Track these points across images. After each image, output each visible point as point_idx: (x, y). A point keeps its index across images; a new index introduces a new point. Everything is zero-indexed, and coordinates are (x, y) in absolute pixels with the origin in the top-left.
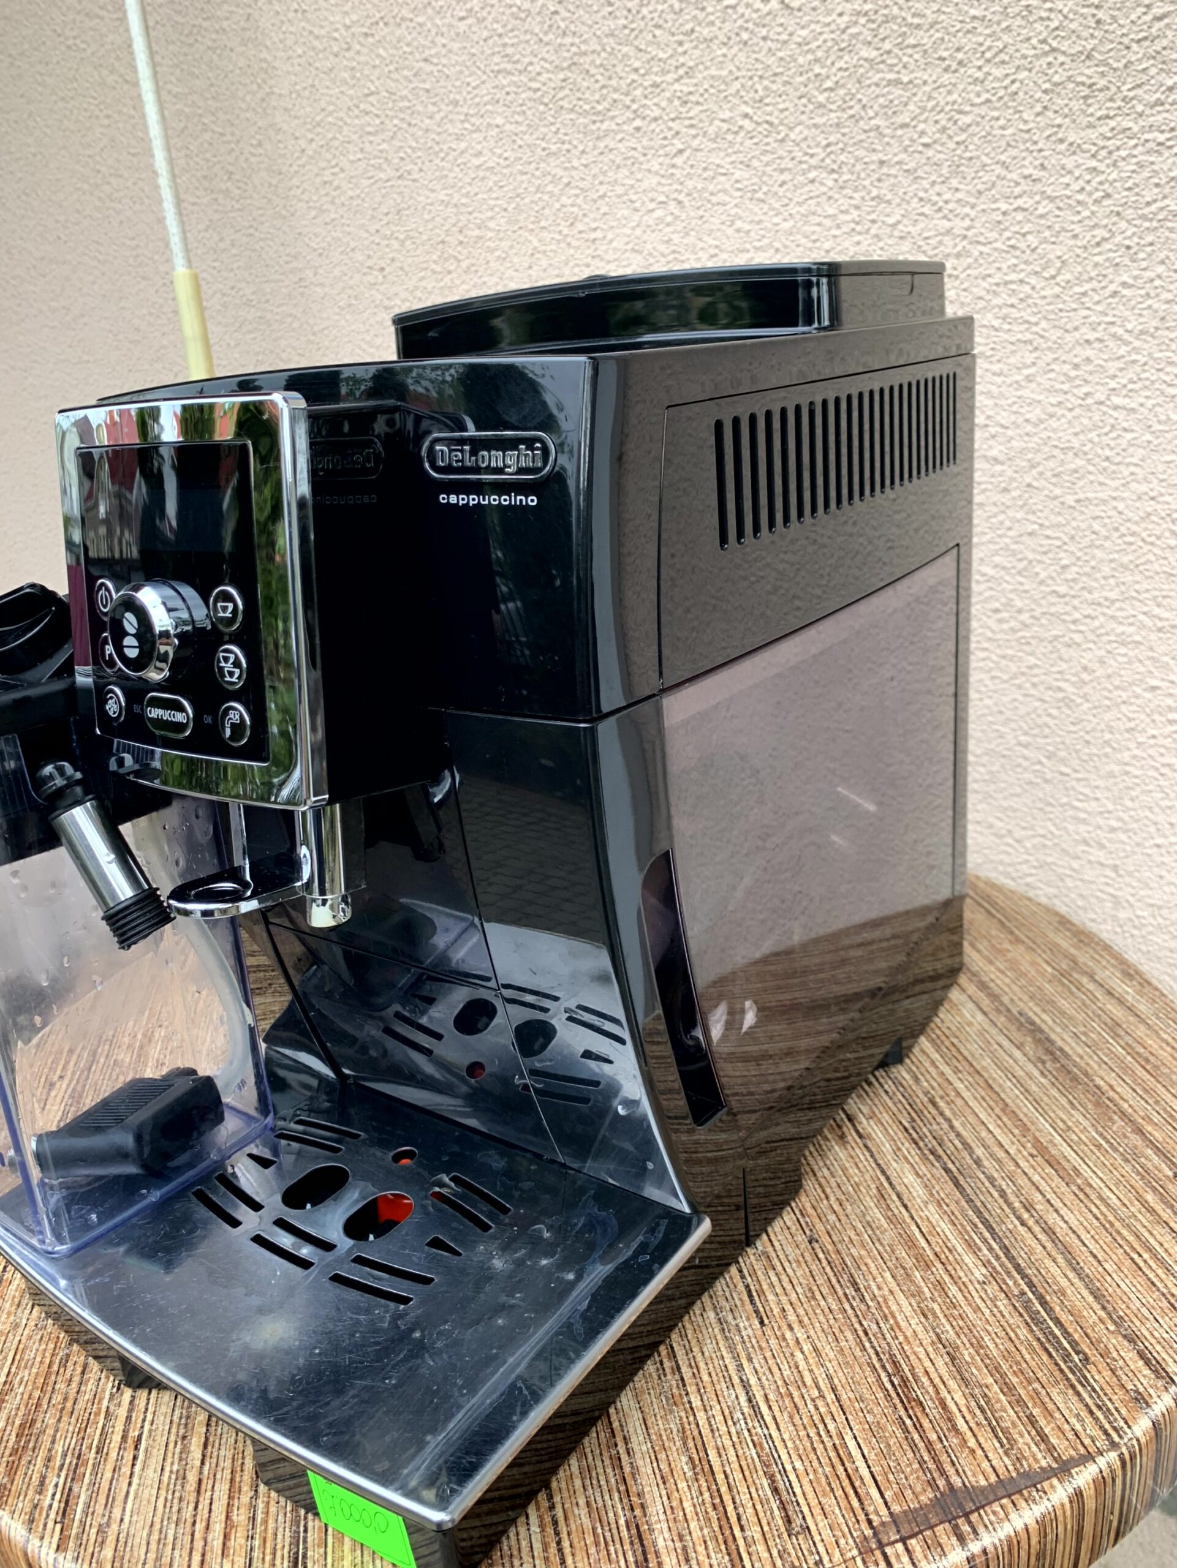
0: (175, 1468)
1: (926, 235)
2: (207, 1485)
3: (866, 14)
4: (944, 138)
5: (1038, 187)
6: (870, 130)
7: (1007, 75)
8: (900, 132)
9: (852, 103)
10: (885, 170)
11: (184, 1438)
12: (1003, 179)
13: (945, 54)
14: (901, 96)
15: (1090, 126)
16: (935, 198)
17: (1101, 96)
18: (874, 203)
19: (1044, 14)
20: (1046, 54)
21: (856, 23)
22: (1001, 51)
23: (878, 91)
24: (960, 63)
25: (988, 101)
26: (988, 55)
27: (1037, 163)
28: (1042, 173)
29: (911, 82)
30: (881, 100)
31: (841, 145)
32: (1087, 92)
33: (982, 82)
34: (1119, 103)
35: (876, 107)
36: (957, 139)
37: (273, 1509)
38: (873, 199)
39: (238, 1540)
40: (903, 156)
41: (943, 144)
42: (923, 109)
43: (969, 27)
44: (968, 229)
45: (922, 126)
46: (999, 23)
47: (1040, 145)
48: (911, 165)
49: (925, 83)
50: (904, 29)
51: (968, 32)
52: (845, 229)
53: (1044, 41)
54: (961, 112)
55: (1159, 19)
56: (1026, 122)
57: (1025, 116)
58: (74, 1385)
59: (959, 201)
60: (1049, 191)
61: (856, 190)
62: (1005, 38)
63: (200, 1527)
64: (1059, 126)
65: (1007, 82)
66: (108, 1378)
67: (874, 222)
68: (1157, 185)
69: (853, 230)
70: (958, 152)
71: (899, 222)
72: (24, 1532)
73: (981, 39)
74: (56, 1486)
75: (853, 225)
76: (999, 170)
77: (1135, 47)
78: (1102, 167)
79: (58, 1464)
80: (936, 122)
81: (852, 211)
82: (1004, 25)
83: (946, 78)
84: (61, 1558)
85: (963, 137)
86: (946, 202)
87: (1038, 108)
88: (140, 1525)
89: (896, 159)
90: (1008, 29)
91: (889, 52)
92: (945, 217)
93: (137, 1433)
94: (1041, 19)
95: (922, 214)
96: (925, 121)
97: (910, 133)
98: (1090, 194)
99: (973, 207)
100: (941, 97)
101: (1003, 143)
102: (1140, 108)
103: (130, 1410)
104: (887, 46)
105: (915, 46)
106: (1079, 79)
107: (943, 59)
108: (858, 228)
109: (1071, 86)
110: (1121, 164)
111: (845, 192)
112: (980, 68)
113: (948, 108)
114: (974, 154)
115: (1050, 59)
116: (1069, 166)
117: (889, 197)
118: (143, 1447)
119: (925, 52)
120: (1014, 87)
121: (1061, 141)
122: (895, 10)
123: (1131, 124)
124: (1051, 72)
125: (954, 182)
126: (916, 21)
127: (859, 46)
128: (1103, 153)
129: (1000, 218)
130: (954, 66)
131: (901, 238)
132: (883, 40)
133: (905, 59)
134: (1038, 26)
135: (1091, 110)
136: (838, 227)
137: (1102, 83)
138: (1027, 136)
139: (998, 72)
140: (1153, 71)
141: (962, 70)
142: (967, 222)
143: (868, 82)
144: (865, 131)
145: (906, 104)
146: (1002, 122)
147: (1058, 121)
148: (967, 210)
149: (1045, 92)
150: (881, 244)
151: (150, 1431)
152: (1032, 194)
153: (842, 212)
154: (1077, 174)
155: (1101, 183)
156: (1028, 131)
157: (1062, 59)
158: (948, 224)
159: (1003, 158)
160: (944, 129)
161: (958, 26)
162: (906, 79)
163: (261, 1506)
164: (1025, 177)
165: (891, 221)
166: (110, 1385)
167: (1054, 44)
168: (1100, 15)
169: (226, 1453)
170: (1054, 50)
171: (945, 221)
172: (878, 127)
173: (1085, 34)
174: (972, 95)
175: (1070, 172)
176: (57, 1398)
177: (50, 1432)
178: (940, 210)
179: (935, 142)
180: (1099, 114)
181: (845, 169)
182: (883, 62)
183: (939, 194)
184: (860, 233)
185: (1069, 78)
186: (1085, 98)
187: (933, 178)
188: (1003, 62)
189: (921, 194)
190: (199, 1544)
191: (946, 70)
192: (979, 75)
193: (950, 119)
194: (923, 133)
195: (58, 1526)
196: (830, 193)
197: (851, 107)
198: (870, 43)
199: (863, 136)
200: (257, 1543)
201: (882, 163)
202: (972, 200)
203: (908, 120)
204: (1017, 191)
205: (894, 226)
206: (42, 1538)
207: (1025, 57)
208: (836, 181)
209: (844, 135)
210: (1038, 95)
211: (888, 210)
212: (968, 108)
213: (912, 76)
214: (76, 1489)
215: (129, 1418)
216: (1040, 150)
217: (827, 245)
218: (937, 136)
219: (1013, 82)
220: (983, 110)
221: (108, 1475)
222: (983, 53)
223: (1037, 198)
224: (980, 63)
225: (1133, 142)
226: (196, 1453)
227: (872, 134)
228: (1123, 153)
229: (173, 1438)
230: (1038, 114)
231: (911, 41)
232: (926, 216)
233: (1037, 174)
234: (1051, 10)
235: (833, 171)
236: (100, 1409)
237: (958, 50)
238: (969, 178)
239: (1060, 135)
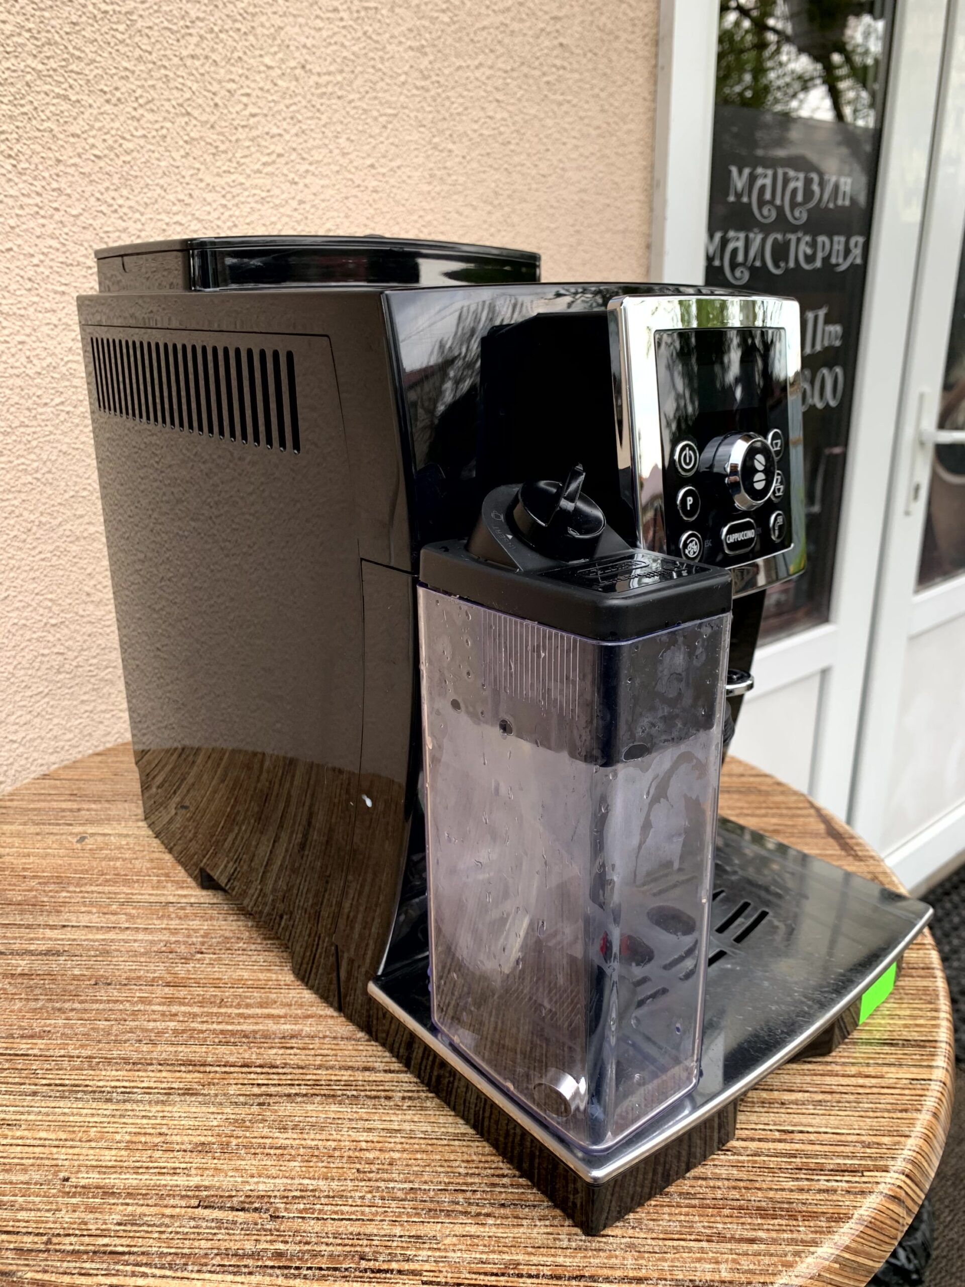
0: (811, 1107)
1: (106, 229)
2: (827, 1089)
3: (29, 30)
4: (112, 156)
5: (188, 210)
6: (45, 130)
7: (156, 121)
8: (72, 140)
9: (22, 102)
10: (61, 167)
11: (783, 1104)
12: (163, 198)
13: (106, 89)
14: (68, 111)
15: (218, 175)
16: (111, 201)
17: (223, 156)
18: (55, 194)
19: (180, 86)
20: (183, 115)
21: (20, 34)
22: (149, 102)
23: (48, 99)
24: (119, 100)
25: (145, 136)
26: (141, 101)
27: (187, 192)
28: (190, 201)
29: (78, 101)
30: (53, 108)
31: (16, 136)
32: (214, 151)
33: (138, 120)
34: (235, 165)
35: (47, 112)
36: (122, 158)
37: (846, 1054)
38: (54, 190)
39: (871, 1071)
40: (76, 160)
41: (111, 160)
42: (92, 127)
43: (123, 74)
44: (140, 231)
45: (91, 141)
46: (145, 80)
47: (188, 179)
48: (86, 170)
49: (90, 106)
50: (66, 56)
51: (122, 78)
52: (27, 210)
53: (181, 105)
54: (124, 138)
55: (253, 115)
56: (174, 160)
57: (174, 154)
58: (720, 1183)
59: (130, 207)
60: (197, 214)
61: (35, 178)
62: (152, 92)
63: (861, 1090)
64: (199, 170)
65: (157, 126)
66: (713, 1160)
67: (57, 209)
68: (264, 225)
69: (37, 213)
70: (125, 169)
71: (81, 214)
72: (874, 1196)
73: (134, 87)
74: (828, 1181)
75: (36, 209)
76: (159, 191)
77: (240, 129)
78: (230, 205)
79: (806, 1183)
80: (104, 140)
81: (33, 195)
82: (151, 82)
83: (107, 108)
84: (895, 1168)
85: (128, 158)
86: (120, 206)
87: (182, 152)
88: (862, 1124)
89: (72, 161)
90: (153, 87)
91: (55, 70)
92: (121, 218)
93: (777, 1133)
94: (177, 88)
95: (101, 212)
96: (94, 137)
97: (80, 144)
98: (224, 222)
99: (142, 214)
100: (106, 122)
101: (160, 172)
102: (248, 171)
103: (753, 1140)
104: (52, 64)
105: (78, 73)
106: (209, 140)
107: (105, 93)
108: (42, 212)
109: (203, 143)
110: (241, 206)
111: (24, 178)
112: (135, 109)
113: (113, 132)
114: (138, 173)
115: (186, 119)
116: (209, 200)
117: (69, 191)
118: (790, 1128)
119: (88, 81)
120: (164, 131)
121: (201, 180)
122: (57, 37)
123: (243, 181)
124: (188, 129)
125: (125, 192)
126: (77, 53)
127: (24, 55)
128: (229, 196)
129: (164, 227)
130: (114, 100)
131: (84, 228)
132: (48, 58)
133: (71, 81)
134: (176, 93)
135: (218, 164)
136: (21, 207)
137: (222, 147)
138: (176, 171)
139: (149, 116)
140: (253, 149)
141: (121, 106)
142: (139, 226)
143: (38, 89)
144: (39, 130)
145: (75, 119)
146: (157, 155)
147: (197, 165)
148: (137, 215)
149: (186, 142)
150: (66, 230)
151: (775, 1125)
152: (185, 215)
153: (23, 195)
154: (215, 206)
155: (231, 216)
156: (178, 167)
157: (194, 122)
158: (124, 224)
159: (161, 182)
160: (111, 148)
161: (114, 71)
162: (74, 98)
163: (843, 1060)
164: (179, 201)
165: (74, 212)
166: (722, 1157)
167: (189, 109)
168: (217, 100)
169: (798, 1079)
170: (188, 114)
171: (120, 221)
172: (52, 130)
173: (208, 109)
174: (132, 129)
175: (209, 204)
176: (735, 1194)
177: (771, 1194)
178: (116, 211)
179: (105, 156)
180: (225, 168)
181: (22, 158)
182: (50, 76)
183: (113, 199)
184: (43, 217)
185: (201, 138)
186: (214, 154)
187: (107, 184)
188: (152, 111)
189: (98, 195)
190: (875, 1090)
191: (108, 101)
192: (134, 113)
193: (116, 141)
194: (93, 146)
195: (866, 1174)
196: (10, 176)
197: (22, 106)
198: (35, 56)
199: (38, 134)
200: (871, 1061)
201: (59, 161)
202: (141, 209)
203: (79, 132)
204: (175, 209)
205: (76, 217)
206: (877, 1183)
207: (168, 112)
208: (14, 166)
209: (18, 127)
210: (181, 143)
211: (69, 202)
212: (128, 137)
213: (79, 97)
214: (832, 1167)
215: (760, 1140)
216: (188, 184)
217: (12, 222)
218: (106, 152)
219: (162, 128)
220: (142, 142)
221: (818, 1147)
222: (137, 98)
223: (190, 217)
224: (136, 105)
225: (246, 193)
226: (799, 1096)
227: (46, 134)
228: (243, 199)
229: (783, 1110)
230: (182, 157)
231: (73, 67)
232: (104, 214)
233: (188, 200)
234: (183, 84)
235: (10, 156)
236: (749, 1161)
237: (117, 89)
238: (136, 192)
239: (200, 176)
